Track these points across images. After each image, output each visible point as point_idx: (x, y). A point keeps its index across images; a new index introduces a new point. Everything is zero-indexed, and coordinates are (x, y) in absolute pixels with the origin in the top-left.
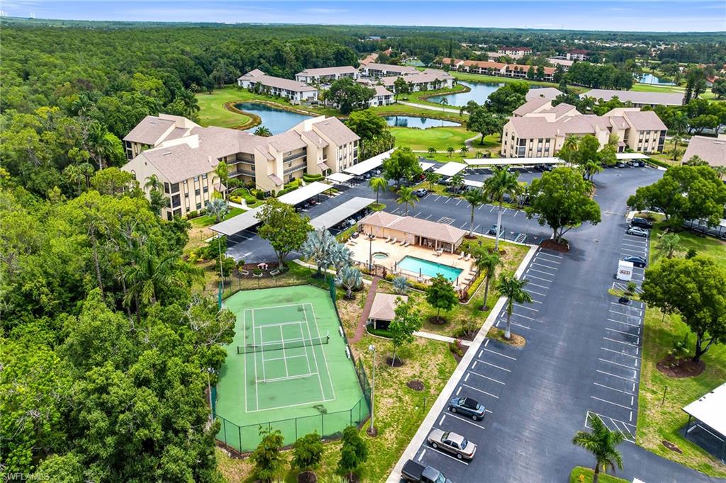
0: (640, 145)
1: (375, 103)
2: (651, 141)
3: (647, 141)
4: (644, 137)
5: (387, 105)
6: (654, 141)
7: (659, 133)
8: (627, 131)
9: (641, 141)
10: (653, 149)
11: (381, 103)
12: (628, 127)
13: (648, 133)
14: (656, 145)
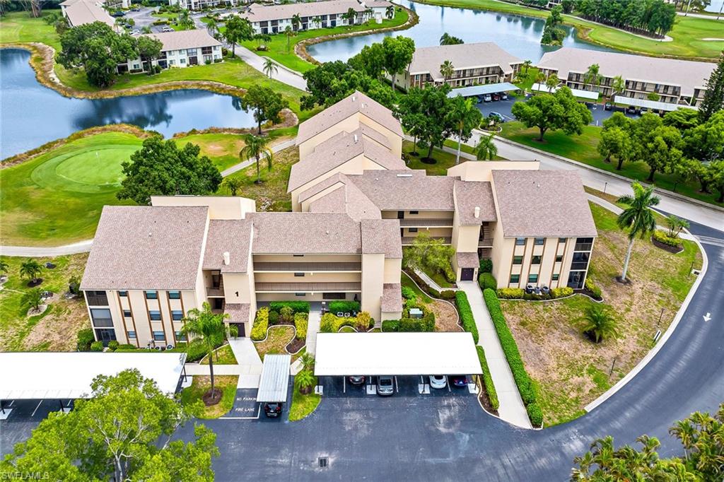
0: (517, 269)
1: (182, 61)
2: (548, 260)
3: (536, 260)
4: (528, 251)
5: (208, 63)
6: (559, 259)
7: (572, 244)
8: (487, 228)
9: (518, 260)
10: (555, 278)
11: (194, 61)
12: (491, 219)
13: (540, 241)
14: (566, 270)
